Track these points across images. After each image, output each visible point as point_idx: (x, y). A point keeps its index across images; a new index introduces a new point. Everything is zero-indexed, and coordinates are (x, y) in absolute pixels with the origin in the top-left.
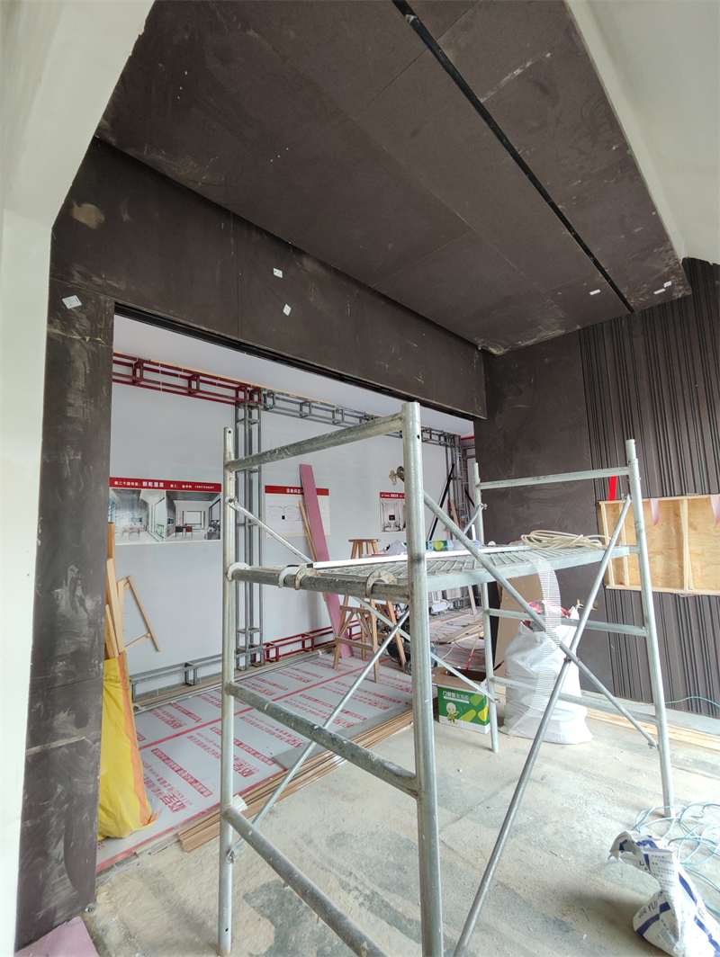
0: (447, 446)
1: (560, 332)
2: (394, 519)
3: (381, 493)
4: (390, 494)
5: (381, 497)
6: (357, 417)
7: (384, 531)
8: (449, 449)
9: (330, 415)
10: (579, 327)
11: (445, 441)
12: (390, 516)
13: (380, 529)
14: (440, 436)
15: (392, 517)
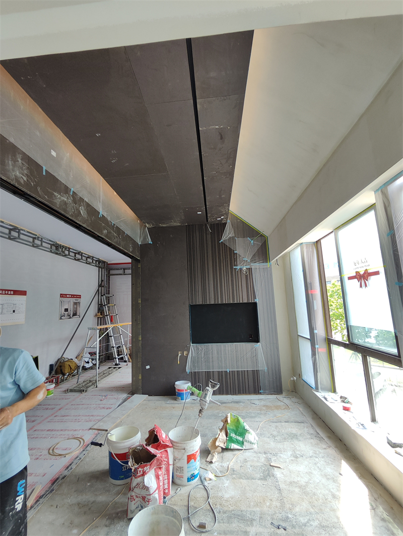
0: (99, 267)
1: (179, 224)
2: (67, 311)
3: (61, 294)
4: (66, 295)
5: (61, 297)
6: (49, 244)
7: (61, 319)
8: (100, 269)
9: (31, 240)
10: (187, 224)
11: (99, 264)
12: (65, 309)
13: (58, 317)
14: (96, 261)
15: (66, 310)
